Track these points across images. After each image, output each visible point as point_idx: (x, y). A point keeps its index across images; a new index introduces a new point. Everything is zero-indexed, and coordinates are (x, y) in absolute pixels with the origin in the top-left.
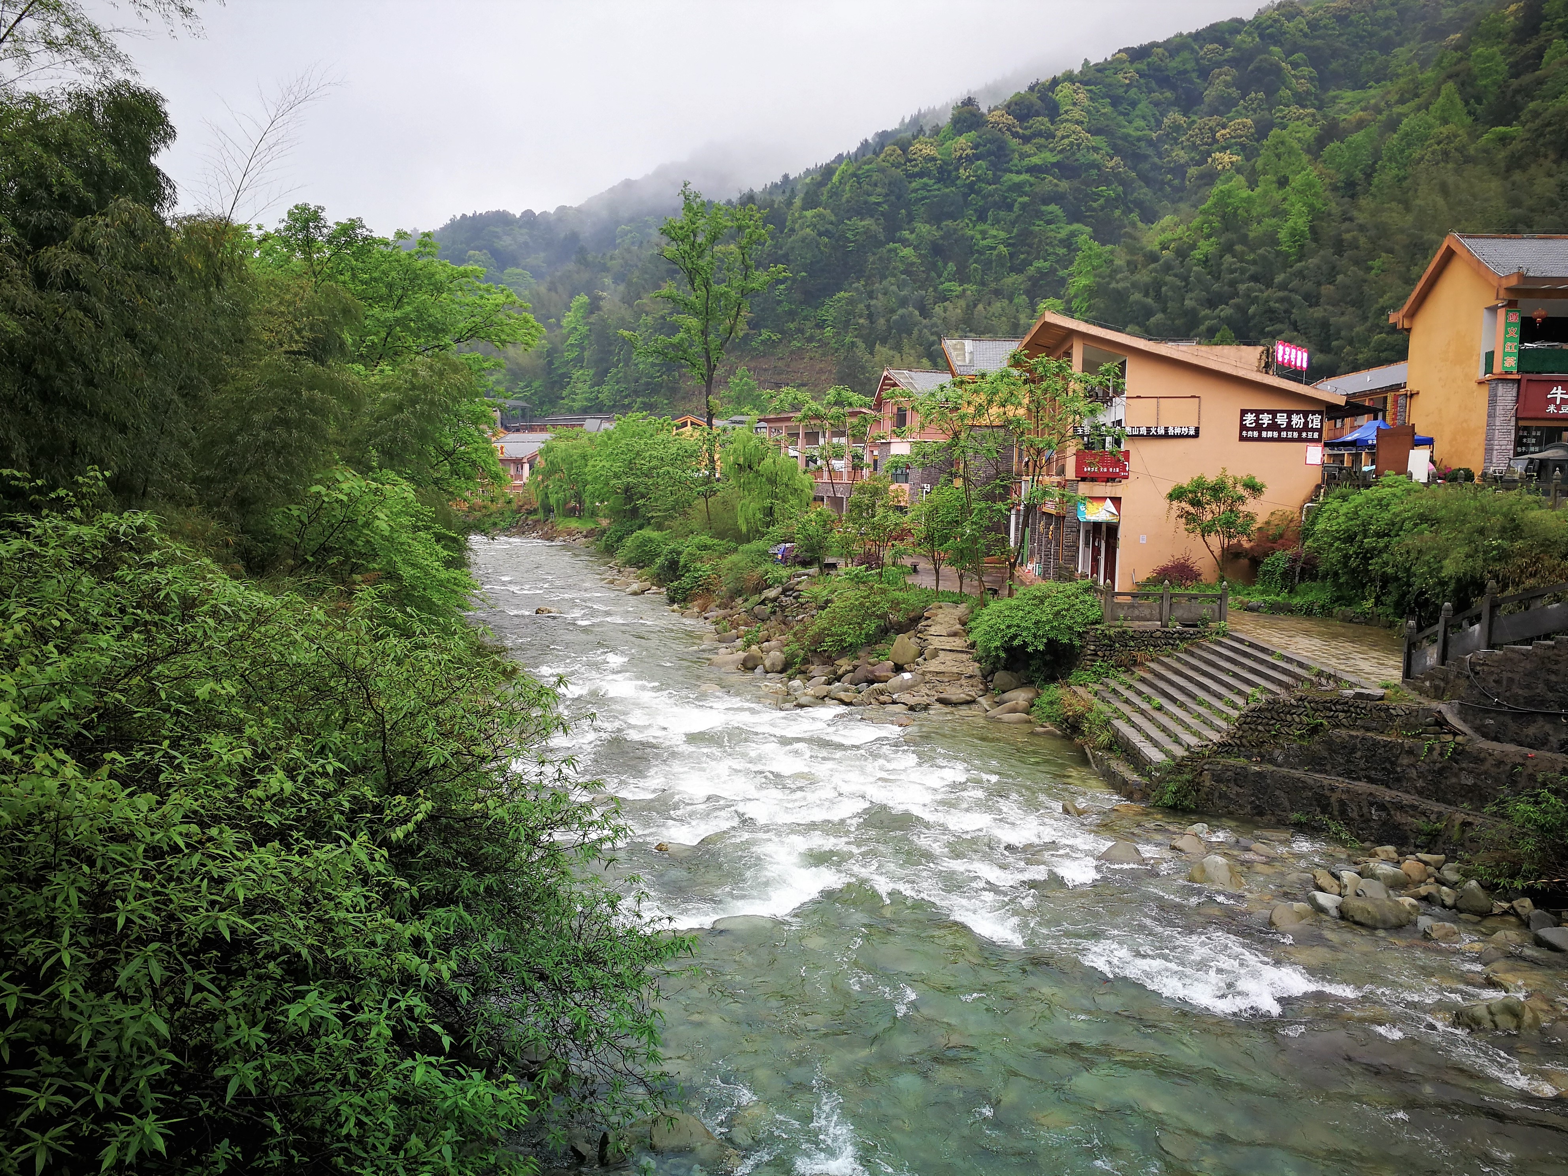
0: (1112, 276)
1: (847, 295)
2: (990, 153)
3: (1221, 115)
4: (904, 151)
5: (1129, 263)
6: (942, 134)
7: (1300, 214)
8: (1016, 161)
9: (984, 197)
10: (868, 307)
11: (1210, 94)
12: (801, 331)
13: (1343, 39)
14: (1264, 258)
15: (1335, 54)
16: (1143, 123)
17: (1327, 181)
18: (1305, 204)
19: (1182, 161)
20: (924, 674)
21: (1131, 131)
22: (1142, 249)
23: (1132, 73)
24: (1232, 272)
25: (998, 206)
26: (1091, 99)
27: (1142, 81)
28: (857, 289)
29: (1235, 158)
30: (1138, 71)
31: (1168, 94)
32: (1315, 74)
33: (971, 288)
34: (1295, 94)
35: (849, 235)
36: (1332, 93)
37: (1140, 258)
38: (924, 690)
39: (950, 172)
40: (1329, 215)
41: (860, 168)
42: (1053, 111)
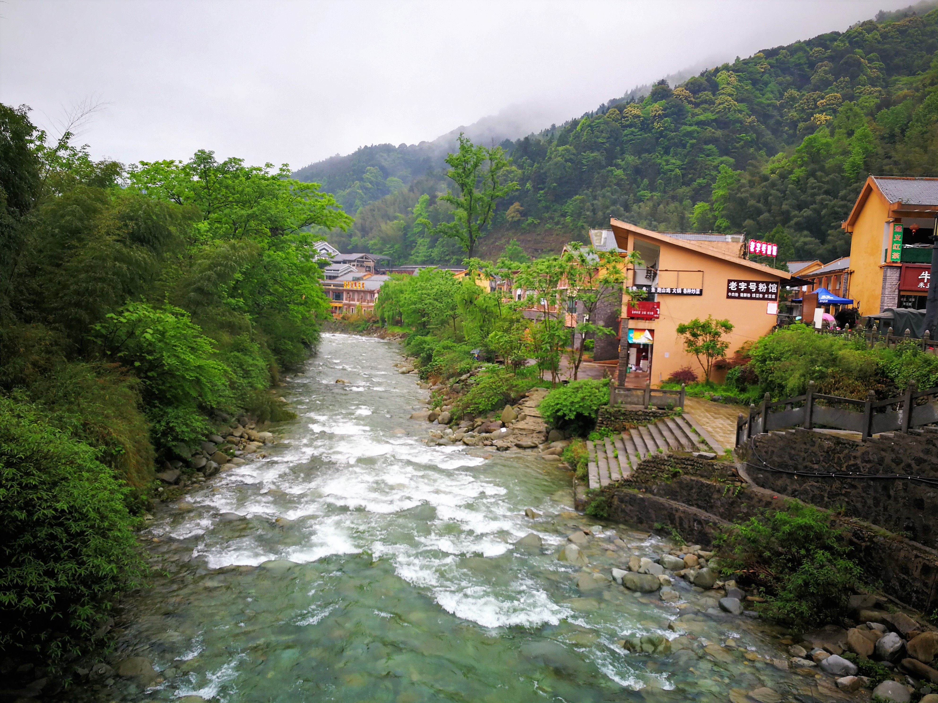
0: (739, 190)
1: (581, 197)
2: (673, 113)
3: (821, 91)
4: (621, 111)
5: (750, 181)
6: (645, 102)
7: (858, 154)
8: (689, 118)
9: (669, 140)
10: (593, 205)
11: (815, 78)
12: (552, 218)
13: (903, 44)
14: (833, 180)
15: (897, 54)
16: (771, 96)
17: (877, 133)
18: (861, 148)
19: (795, 119)
20: (514, 429)
21: (763, 100)
22: (758, 173)
23: (766, 65)
24: (813, 188)
25: (676, 145)
26: (739, 81)
27: (772, 70)
28: (586, 194)
29: (828, 117)
30: (769, 64)
31: (788, 78)
32: (883, 66)
33: (657, 195)
34: (869, 78)
35: (584, 161)
36: (894, 78)
37: (757, 179)
38: (511, 439)
39: (648, 124)
40: (877, 154)
41: (593, 122)
42: (714, 87)
